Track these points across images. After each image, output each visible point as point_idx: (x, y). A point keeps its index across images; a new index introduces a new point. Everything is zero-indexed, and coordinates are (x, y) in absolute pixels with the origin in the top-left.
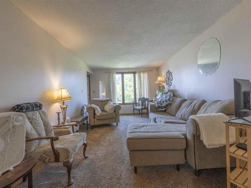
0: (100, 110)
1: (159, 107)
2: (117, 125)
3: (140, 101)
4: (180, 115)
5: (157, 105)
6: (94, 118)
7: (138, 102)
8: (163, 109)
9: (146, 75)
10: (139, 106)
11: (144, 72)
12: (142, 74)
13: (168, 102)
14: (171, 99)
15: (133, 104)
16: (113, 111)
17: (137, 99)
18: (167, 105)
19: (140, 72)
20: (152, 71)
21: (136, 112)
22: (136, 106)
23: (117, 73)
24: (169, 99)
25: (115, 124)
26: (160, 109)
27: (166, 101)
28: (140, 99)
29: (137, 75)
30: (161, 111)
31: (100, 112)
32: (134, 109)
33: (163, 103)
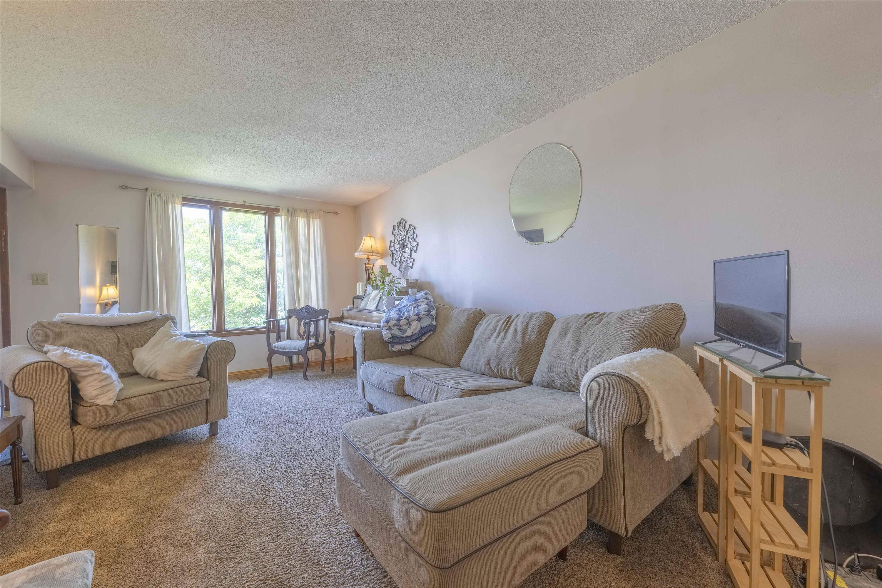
0: (114, 376)
1: (396, 340)
2: (213, 432)
3: (294, 321)
4: (482, 362)
5: (386, 334)
6: (74, 421)
7: (283, 323)
8: (408, 347)
9: (316, 225)
10: (289, 337)
11: (309, 213)
12: (301, 222)
13: (426, 322)
14: (434, 312)
15: (267, 331)
16: (194, 372)
17: (281, 314)
18: (423, 332)
19: (292, 213)
20: (336, 213)
21: (279, 361)
22: (279, 339)
23: (188, 201)
24: (429, 313)
25: (203, 430)
26: (397, 348)
27: (419, 319)
28: (291, 313)
29: (279, 222)
30: (400, 353)
31: (118, 384)
32: (272, 352)
33: (409, 324)
